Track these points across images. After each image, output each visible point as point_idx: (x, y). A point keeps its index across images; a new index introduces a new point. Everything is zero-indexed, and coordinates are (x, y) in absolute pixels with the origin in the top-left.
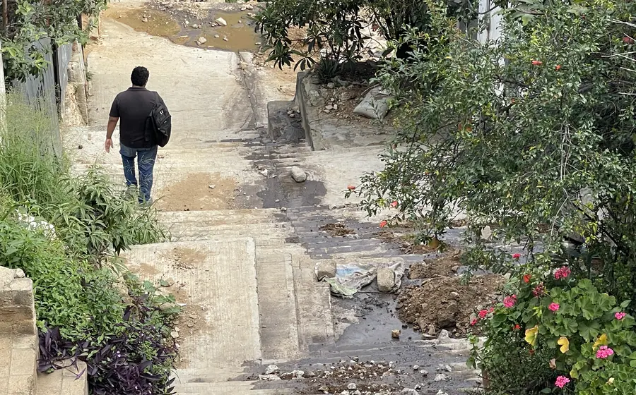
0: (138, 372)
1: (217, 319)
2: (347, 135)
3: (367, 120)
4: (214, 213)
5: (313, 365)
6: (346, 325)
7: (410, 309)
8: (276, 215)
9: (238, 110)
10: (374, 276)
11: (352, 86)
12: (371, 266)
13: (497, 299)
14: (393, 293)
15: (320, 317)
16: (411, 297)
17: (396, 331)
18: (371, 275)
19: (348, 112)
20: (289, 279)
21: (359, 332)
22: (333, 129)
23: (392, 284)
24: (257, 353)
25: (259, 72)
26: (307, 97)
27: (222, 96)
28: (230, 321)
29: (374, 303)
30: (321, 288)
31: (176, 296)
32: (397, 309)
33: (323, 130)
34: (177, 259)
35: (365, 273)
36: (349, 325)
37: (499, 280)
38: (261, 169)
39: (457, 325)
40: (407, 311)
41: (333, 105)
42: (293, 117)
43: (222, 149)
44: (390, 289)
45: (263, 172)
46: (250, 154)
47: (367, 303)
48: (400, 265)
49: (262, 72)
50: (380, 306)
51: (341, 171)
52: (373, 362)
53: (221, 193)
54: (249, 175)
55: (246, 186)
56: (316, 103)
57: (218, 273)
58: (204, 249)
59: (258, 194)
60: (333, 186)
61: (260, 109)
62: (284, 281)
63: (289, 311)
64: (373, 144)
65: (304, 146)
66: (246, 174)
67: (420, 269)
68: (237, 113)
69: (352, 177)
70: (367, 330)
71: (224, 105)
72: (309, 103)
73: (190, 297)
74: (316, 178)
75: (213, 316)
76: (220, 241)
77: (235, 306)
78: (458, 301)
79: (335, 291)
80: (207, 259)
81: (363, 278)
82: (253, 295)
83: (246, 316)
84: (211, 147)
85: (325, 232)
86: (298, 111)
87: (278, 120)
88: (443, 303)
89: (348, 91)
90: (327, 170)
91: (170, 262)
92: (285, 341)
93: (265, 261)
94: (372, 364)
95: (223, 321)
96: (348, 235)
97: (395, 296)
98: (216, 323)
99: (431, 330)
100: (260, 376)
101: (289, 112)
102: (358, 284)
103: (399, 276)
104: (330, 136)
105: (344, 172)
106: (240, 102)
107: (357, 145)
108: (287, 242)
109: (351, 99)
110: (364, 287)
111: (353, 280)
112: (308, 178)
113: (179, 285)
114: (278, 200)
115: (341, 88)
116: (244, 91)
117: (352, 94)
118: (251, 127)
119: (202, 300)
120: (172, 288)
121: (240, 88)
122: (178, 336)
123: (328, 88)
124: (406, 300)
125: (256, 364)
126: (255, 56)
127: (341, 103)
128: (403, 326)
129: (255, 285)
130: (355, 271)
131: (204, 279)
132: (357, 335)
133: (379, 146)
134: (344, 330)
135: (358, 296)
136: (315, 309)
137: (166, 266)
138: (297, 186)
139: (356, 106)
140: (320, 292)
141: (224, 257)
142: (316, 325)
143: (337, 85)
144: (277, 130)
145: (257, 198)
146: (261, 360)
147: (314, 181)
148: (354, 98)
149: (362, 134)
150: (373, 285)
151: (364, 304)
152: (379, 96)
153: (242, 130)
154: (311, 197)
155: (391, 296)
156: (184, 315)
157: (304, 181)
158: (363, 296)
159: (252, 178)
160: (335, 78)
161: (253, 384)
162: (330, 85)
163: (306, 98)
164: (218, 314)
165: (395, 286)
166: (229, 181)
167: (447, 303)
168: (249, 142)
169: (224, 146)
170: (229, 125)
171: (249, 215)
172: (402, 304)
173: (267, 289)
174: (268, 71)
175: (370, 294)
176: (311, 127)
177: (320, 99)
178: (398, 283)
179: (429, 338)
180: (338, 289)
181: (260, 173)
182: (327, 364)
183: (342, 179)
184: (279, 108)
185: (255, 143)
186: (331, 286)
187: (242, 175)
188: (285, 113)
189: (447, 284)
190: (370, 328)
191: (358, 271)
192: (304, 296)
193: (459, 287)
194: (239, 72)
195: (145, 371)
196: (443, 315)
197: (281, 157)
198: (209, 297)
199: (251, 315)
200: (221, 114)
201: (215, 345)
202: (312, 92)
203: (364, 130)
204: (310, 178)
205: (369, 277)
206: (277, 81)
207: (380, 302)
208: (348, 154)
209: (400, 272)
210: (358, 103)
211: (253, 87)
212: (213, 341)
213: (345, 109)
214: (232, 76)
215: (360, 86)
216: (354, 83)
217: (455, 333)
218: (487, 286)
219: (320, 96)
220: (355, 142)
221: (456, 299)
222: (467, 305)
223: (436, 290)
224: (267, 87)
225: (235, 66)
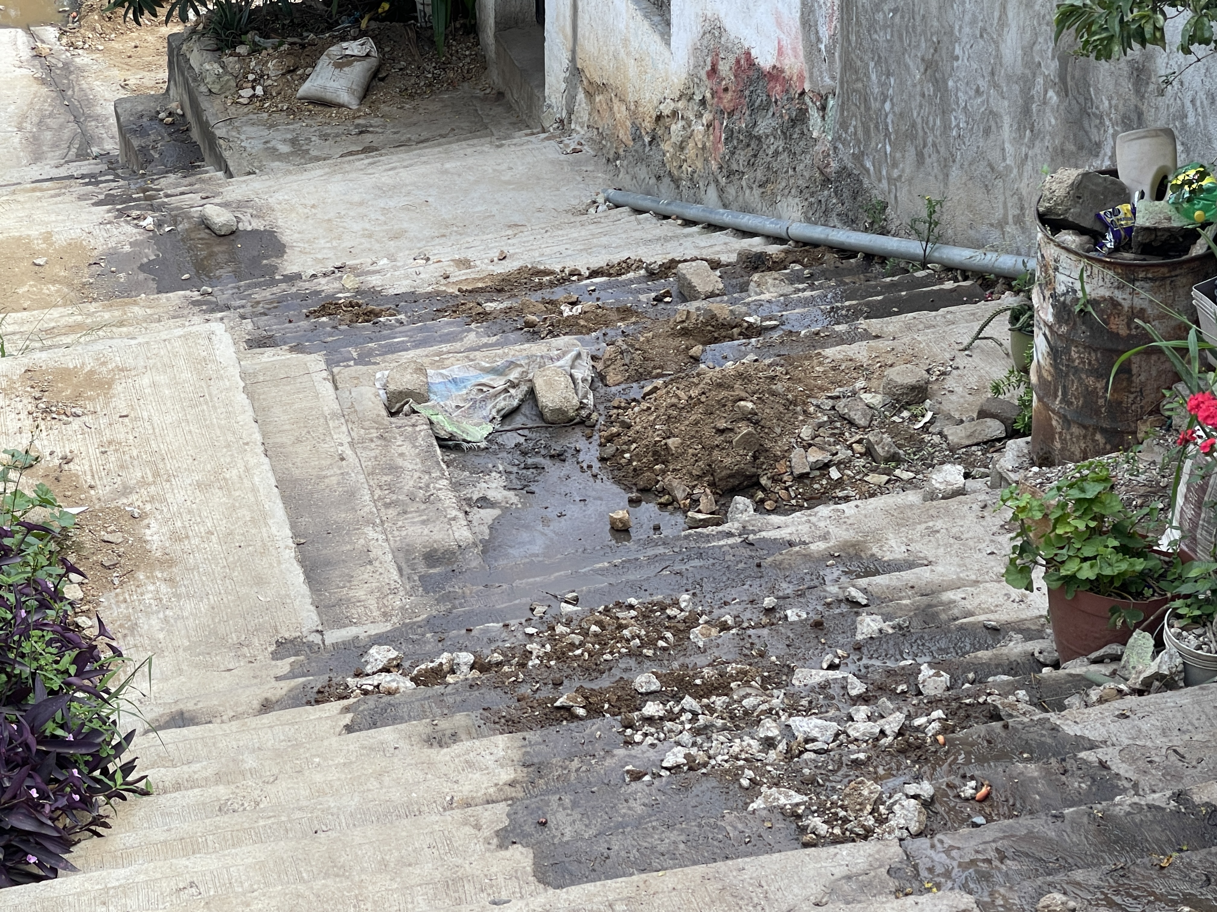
0: (31, 740)
1: (176, 537)
2: (294, 142)
3: (328, 109)
4: (55, 313)
5: (477, 630)
6: (489, 514)
7: (638, 456)
8: (195, 303)
9: (49, 128)
10: (524, 388)
11: (286, 46)
12: (512, 365)
13: (833, 408)
14: (582, 422)
15: (426, 501)
16: (629, 427)
17: (620, 514)
18: (514, 386)
19: (287, 99)
20: (334, 415)
21: (527, 527)
22: (262, 133)
23: (575, 401)
24: (305, 614)
25: (77, 60)
26: (199, 78)
27: (13, 107)
28: (214, 538)
29: (543, 452)
30: (410, 429)
31: (56, 492)
32: (603, 460)
33: (243, 137)
34: (38, 395)
35: (499, 383)
36: (497, 512)
37: (821, 364)
38: (138, 218)
39: (764, 481)
40: (630, 461)
41: (254, 88)
42: (172, 124)
43: (38, 194)
44: (572, 413)
45: (144, 223)
46: (102, 197)
47: (524, 454)
48: (579, 356)
49: (83, 59)
50: (559, 457)
51: (305, 206)
52: (633, 601)
53: (62, 273)
54: (115, 232)
55: (113, 256)
56: (218, 87)
57: (155, 419)
58: (104, 364)
59: (142, 268)
60: (296, 235)
61: (93, 123)
62: (322, 420)
63: (352, 494)
64: (351, 153)
65: (207, 172)
66: (107, 231)
67: (627, 361)
68: (48, 135)
69: (331, 215)
70: (545, 521)
71: (21, 123)
72: (203, 89)
73: (91, 487)
74: (258, 225)
75: (164, 530)
76: (141, 340)
77: (218, 498)
78: (757, 423)
79: (443, 434)
80: (118, 388)
81: (496, 396)
82: (259, 464)
83: (253, 520)
84: (14, 193)
85: (324, 319)
86: (179, 111)
87: (141, 132)
88: (721, 432)
89: (281, 56)
90: (277, 207)
91: (20, 406)
92: (365, 573)
93: (261, 379)
94: (631, 607)
95: (195, 541)
96: (382, 319)
97: (588, 431)
98: (177, 547)
99: (703, 500)
100: (351, 681)
101: (162, 115)
102: (490, 409)
103: (584, 380)
104: (261, 146)
105: (313, 206)
106: (51, 115)
107: (317, 159)
108: (251, 347)
109: (289, 72)
110: (508, 416)
111: (475, 405)
112: (240, 225)
113: (57, 462)
114: (186, 276)
115: (264, 52)
116: (54, 95)
117: (289, 61)
118: (82, 155)
119: (126, 491)
120: (40, 469)
121: (44, 90)
122: (81, 595)
123: (239, 55)
124: (618, 435)
125: (310, 645)
126: (63, 33)
127: (269, 82)
128: (631, 501)
129: (258, 437)
130: (474, 382)
131: (121, 437)
132: (525, 536)
133: (362, 156)
134: (491, 528)
135: (500, 440)
136: (408, 483)
137: (13, 415)
138: (219, 244)
139: (300, 85)
140: (412, 439)
141: (162, 379)
142: (423, 522)
143: (256, 49)
144: (143, 150)
145: (142, 276)
146: (321, 632)
147: (255, 232)
148: (294, 71)
149: (325, 137)
150: (525, 409)
151: (517, 458)
152: (345, 60)
153: (67, 162)
154: (255, 261)
155: (578, 433)
156: (85, 538)
157: (233, 233)
158: (511, 440)
159: (122, 238)
160: (249, 36)
161: (347, 709)
162: (242, 50)
163: (195, 80)
164: (179, 524)
165: (582, 406)
166: (74, 247)
167: (731, 430)
168: (92, 179)
169: (41, 190)
170: (37, 157)
171: (136, 309)
172: (610, 449)
173: (282, 446)
174: (94, 56)
175: (526, 432)
176: (218, 133)
177: (226, 78)
178: (585, 397)
179: (705, 523)
180: (450, 429)
181: (137, 226)
182: (514, 623)
183: (311, 221)
184: (140, 108)
185: (103, 178)
186: (431, 423)
187: (100, 233)
188: (154, 117)
189: (720, 385)
190: (552, 513)
191: (483, 381)
192: (372, 454)
193: (751, 387)
194: (36, 62)
195: (50, 728)
196: (728, 461)
197: (167, 196)
198: (143, 483)
199: (265, 516)
200: (17, 140)
201: (189, 606)
202: (207, 66)
203: (328, 130)
204: (246, 225)
205: (513, 391)
206: (115, 72)
207: (559, 448)
208: (306, 175)
209: (583, 371)
210: (304, 78)
211: (70, 86)
212: (179, 597)
213: (279, 93)
214: (24, 71)
215: (303, 46)
216: (290, 40)
217: (762, 501)
218: (800, 381)
219: (226, 72)
220: (314, 153)
221: (750, 418)
222: (778, 430)
223: (693, 403)
224: (98, 83)
225: (26, 53)
